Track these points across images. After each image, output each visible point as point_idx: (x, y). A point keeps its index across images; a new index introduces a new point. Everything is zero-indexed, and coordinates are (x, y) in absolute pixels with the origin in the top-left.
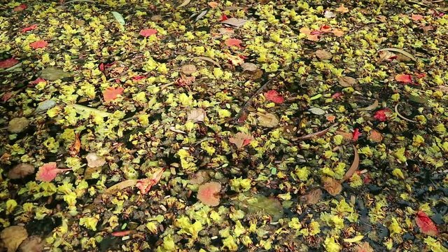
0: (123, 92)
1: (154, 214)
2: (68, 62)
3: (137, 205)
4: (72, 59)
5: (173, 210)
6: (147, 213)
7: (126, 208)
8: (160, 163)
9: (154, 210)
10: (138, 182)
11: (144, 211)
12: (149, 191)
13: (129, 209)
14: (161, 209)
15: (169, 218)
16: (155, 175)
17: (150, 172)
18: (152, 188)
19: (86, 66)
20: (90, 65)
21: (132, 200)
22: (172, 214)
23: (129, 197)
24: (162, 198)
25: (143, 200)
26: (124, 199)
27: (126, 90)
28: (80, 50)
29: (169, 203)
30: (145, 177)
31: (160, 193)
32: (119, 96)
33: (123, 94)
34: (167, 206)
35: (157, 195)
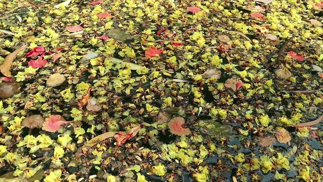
0: (162, 53)
1: (131, 164)
2: (131, 27)
3: (114, 157)
4: (135, 25)
5: (148, 160)
6: (125, 163)
7: (105, 158)
8: (139, 120)
9: (131, 161)
10: (116, 134)
11: (121, 161)
12: (124, 144)
13: (108, 160)
14: (137, 160)
15: (145, 167)
16: (132, 130)
17: (129, 126)
18: (128, 141)
19: (144, 32)
20: (149, 32)
21: (110, 151)
22: (148, 164)
23: (108, 149)
24: (136, 150)
25: (120, 152)
26: (103, 150)
27: (165, 52)
28: (144, 20)
29: (144, 154)
30: (124, 130)
31: (135, 145)
32: (157, 55)
33: (162, 54)
34: (142, 157)
35: (132, 147)
